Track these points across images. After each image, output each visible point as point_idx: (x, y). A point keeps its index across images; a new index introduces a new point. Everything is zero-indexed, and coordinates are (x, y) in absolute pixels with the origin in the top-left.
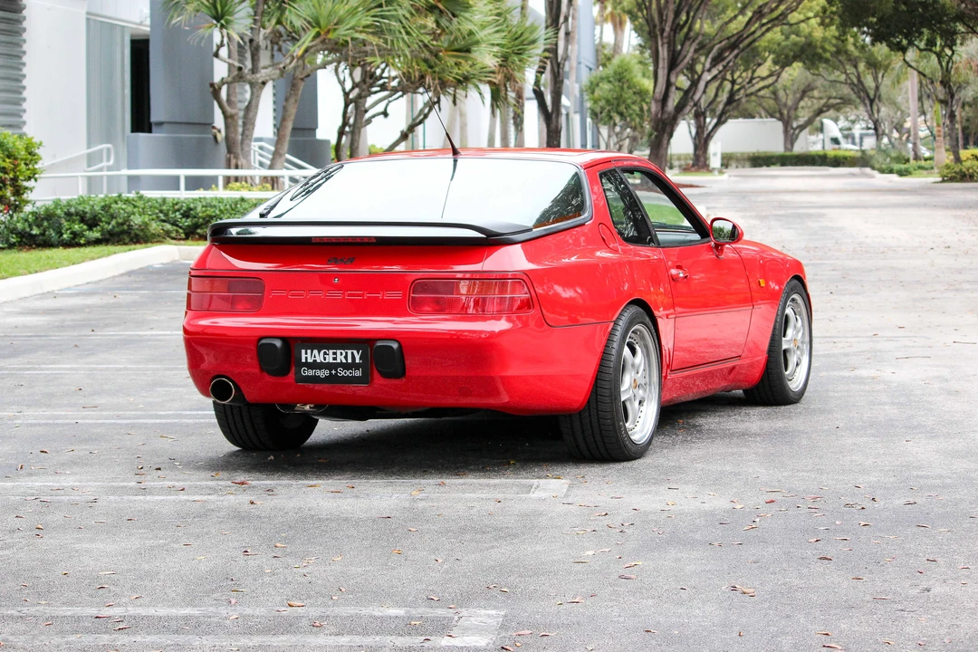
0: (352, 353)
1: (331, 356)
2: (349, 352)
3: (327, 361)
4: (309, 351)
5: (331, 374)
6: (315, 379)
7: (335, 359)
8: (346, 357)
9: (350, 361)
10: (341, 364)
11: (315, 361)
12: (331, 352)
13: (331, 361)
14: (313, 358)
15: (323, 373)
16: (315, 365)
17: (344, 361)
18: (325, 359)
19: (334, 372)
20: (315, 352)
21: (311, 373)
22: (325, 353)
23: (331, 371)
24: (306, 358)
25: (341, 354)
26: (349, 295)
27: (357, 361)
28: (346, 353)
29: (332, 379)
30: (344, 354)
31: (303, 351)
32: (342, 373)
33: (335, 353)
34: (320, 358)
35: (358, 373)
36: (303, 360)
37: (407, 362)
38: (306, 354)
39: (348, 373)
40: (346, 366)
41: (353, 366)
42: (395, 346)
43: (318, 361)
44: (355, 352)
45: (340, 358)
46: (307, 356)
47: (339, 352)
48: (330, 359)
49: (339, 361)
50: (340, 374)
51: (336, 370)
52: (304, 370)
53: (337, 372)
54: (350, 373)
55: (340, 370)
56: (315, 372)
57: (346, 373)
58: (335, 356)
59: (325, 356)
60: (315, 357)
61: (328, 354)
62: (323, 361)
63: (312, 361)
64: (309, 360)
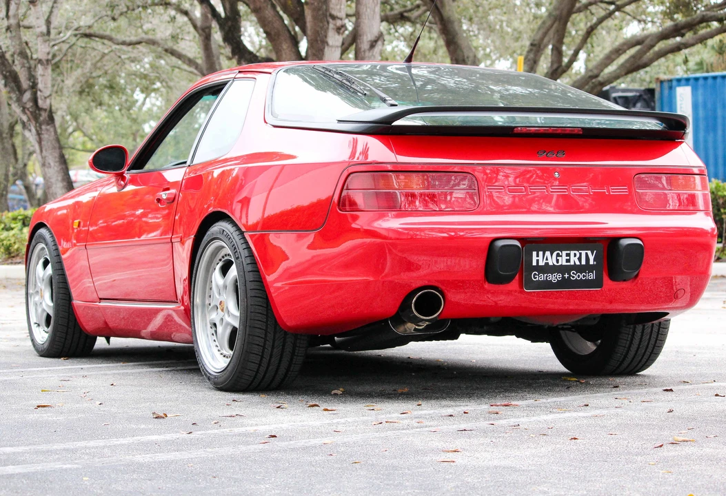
0: (586, 254)
1: (565, 258)
2: (583, 253)
3: (560, 264)
4: (541, 253)
5: (563, 277)
6: (548, 284)
7: (568, 261)
8: (580, 259)
9: (584, 262)
10: (575, 267)
11: (547, 264)
12: (564, 253)
13: (564, 263)
14: (545, 261)
15: (555, 278)
16: (547, 269)
17: (578, 263)
18: (557, 261)
19: (566, 276)
20: (548, 253)
21: (542, 277)
22: (558, 255)
23: (563, 274)
24: (538, 261)
25: (575, 255)
27: (591, 262)
29: (564, 283)
30: (578, 255)
31: (534, 253)
32: (576, 276)
33: (568, 255)
34: (552, 261)
35: (592, 276)
36: (534, 263)
38: (538, 256)
39: (581, 276)
40: (579, 269)
41: (586, 268)
43: (551, 264)
44: (589, 252)
45: (574, 260)
46: (538, 258)
47: (572, 253)
48: (562, 261)
49: (572, 263)
50: (573, 277)
51: (569, 274)
52: (535, 274)
53: (570, 275)
54: (584, 276)
55: (573, 273)
56: (547, 276)
57: (579, 276)
58: (568, 258)
59: (558, 258)
60: (547, 259)
61: (561, 256)
62: (556, 264)
63: (543, 264)
64: (541, 263)
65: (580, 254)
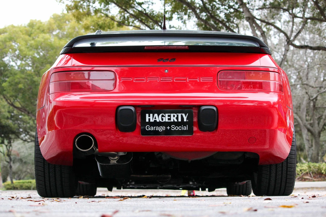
0: (182, 115)
1: (167, 117)
2: (180, 115)
3: (164, 121)
4: (151, 115)
5: (166, 129)
6: (156, 133)
7: (169, 119)
8: (177, 118)
10: (174, 123)
11: (155, 121)
12: (167, 115)
13: (167, 121)
14: (154, 119)
15: (161, 129)
16: (155, 124)
17: (176, 120)
18: (162, 119)
19: (168, 128)
20: (156, 115)
21: (152, 129)
22: (163, 116)
23: (166, 127)
24: (149, 119)
25: (174, 116)
26: (176, 80)
27: (185, 120)
28: (178, 116)
29: (167, 132)
30: (176, 116)
31: (147, 115)
32: (174, 128)
33: (169, 116)
34: (159, 119)
35: (185, 128)
36: (147, 121)
37: (220, 120)
38: (149, 116)
39: (178, 128)
40: (177, 124)
41: (182, 123)
42: (215, 108)
43: (158, 121)
44: (184, 115)
45: (173, 119)
46: (150, 118)
47: (172, 115)
48: (166, 119)
49: (172, 120)
50: (173, 129)
51: (170, 127)
52: (148, 127)
54: (180, 128)
55: (173, 126)
56: (155, 128)
57: (177, 128)
58: (170, 118)
59: (163, 118)
60: (155, 118)
61: (165, 117)
62: (161, 121)
63: (153, 121)
64: (151, 121)
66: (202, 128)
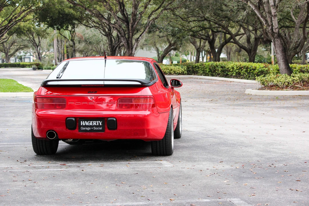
0: (99, 122)
1: (91, 123)
2: (98, 122)
5: (91, 129)
6: (86, 131)
7: (93, 124)
8: (97, 124)
9: (98, 124)
10: (95, 126)
11: (86, 125)
12: (91, 122)
13: (91, 125)
14: (85, 124)
15: (88, 129)
16: (86, 126)
17: (96, 125)
18: (89, 124)
19: (92, 128)
20: (86, 122)
21: (84, 129)
22: (89, 122)
24: (83, 124)
25: (95, 122)
26: (97, 103)
27: (101, 124)
29: (91, 131)
30: (96, 122)
31: (82, 122)
32: (95, 128)
33: (92, 122)
34: (87, 124)
35: (101, 129)
36: (82, 125)
37: (118, 125)
38: (83, 122)
39: (97, 129)
40: (96, 126)
41: (99, 126)
42: (114, 119)
43: (87, 125)
44: (100, 122)
45: (95, 124)
46: (83, 123)
47: (94, 122)
48: (91, 124)
49: (94, 125)
52: (82, 128)
53: (93, 128)
54: (98, 129)
56: (86, 128)
57: (96, 129)
65: (97, 122)
66: (109, 129)
